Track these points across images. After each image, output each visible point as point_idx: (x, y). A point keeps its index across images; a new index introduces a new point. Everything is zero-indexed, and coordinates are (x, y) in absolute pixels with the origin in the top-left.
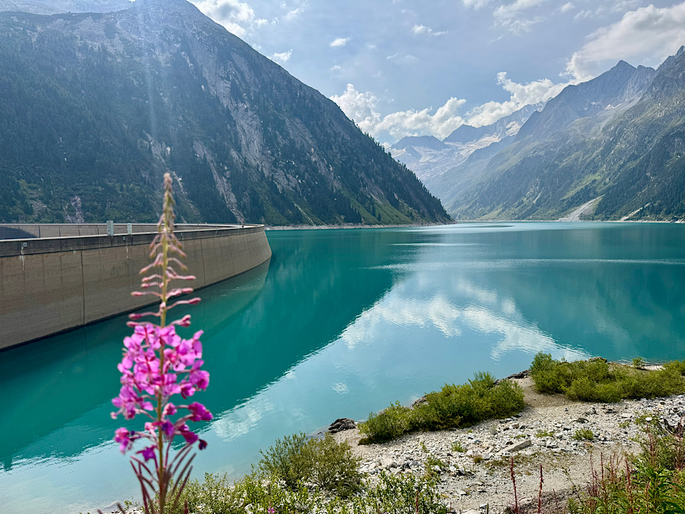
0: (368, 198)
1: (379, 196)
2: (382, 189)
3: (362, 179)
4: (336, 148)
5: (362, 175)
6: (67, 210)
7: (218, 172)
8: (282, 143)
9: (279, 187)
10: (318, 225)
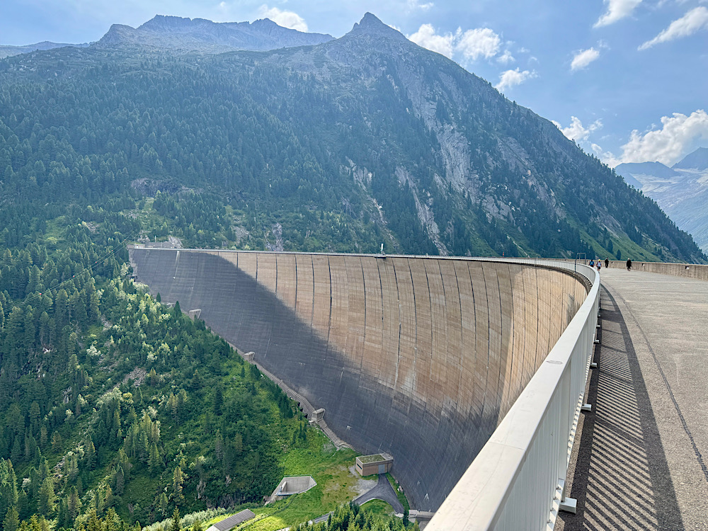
1: (615, 228)
3: (592, 207)
4: (557, 170)
5: (592, 202)
7: (420, 199)
9: (487, 215)
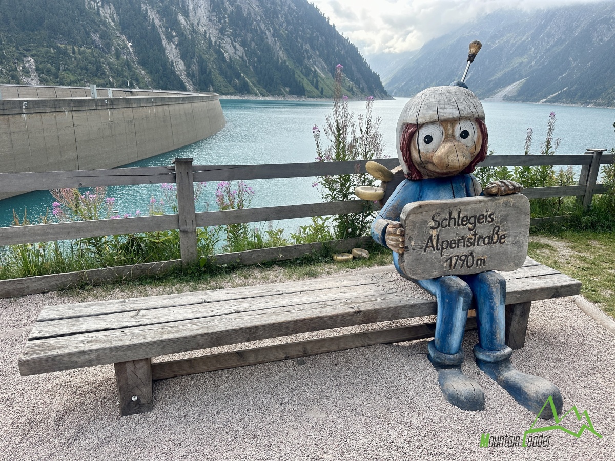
0: (311, 70)
1: (323, 69)
2: (326, 62)
3: (307, 51)
4: (282, 17)
5: (307, 47)
6: (22, 71)
7: (167, 38)
8: (229, 9)
9: (226, 55)
10: (264, 96)
